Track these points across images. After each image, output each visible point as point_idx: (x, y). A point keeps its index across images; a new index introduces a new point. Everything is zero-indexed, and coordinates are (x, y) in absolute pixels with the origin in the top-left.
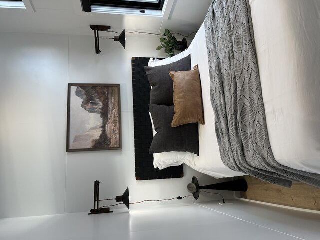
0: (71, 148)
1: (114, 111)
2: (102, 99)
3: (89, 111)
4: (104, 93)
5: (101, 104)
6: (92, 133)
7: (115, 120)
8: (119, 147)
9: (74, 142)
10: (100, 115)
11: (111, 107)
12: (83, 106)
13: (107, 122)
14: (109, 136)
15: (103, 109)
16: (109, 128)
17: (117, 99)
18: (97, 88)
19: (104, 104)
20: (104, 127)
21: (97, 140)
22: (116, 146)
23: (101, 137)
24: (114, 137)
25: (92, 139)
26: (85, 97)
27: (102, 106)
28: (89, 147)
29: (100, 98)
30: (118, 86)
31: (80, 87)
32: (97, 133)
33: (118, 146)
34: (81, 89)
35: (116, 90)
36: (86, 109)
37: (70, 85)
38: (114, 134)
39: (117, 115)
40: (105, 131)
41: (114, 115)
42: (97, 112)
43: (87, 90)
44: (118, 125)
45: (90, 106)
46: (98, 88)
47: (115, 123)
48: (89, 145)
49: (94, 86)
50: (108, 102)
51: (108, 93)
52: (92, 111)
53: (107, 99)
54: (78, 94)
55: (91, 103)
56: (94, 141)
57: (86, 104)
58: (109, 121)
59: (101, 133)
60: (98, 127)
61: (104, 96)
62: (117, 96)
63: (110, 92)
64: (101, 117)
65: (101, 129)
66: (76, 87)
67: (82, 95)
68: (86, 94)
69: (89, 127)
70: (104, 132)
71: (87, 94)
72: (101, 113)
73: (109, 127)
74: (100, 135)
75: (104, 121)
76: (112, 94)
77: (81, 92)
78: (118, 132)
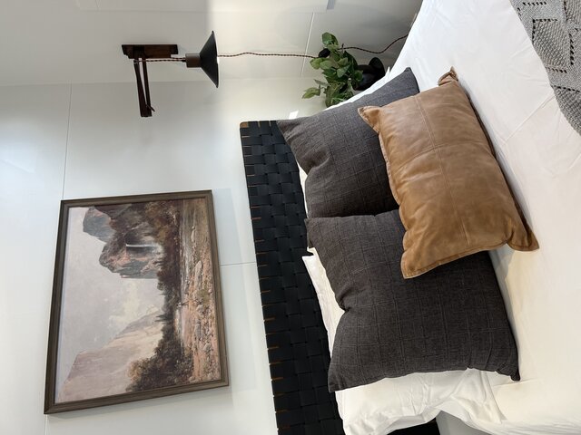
0: (60, 398)
1: (199, 265)
2: (163, 234)
3: (122, 273)
4: (168, 217)
5: (160, 249)
6: (130, 339)
7: (203, 294)
8: (221, 380)
9: (70, 377)
10: (156, 281)
11: (187, 255)
12: (105, 260)
13: (178, 299)
14: (186, 345)
15: (164, 262)
16: (186, 318)
17: (205, 231)
18: (147, 206)
19: (167, 250)
20: (169, 317)
21: (146, 363)
22: (209, 377)
23: (160, 350)
24: (202, 347)
25: (132, 360)
26: (111, 234)
27: (161, 256)
28: (120, 389)
29: (154, 234)
30: (206, 196)
31: (96, 206)
32: (148, 339)
33: (217, 375)
34: (101, 214)
35: (202, 206)
36: (112, 269)
37: (66, 206)
38: (202, 336)
39: (208, 277)
40: (173, 329)
41: (200, 277)
42: (147, 275)
43: (118, 213)
44: (212, 307)
45: (124, 258)
46: (150, 207)
47: (202, 301)
48: (121, 382)
49: (138, 202)
50: (179, 241)
51: (179, 218)
52: (132, 271)
53: (176, 233)
54: (89, 227)
55: (128, 249)
56: (136, 365)
57: (115, 252)
58: (185, 298)
59: (160, 336)
60: (151, 320)
61: (167, 226)
62: (205, 222)
63: (185, 213)
64: (160, 286)
65: (161, 325)
66: (85, 210)
67: (103, 230)
68: (114, 226)
69: (122, 321)
70: (170, 333)
71: (118, 223)
72: (159, 274)
73: (184, 315)
74: (156, 345)
75: (168, 299)
76: (190, 218)
77: (99, 220)
78: (212, 329)
